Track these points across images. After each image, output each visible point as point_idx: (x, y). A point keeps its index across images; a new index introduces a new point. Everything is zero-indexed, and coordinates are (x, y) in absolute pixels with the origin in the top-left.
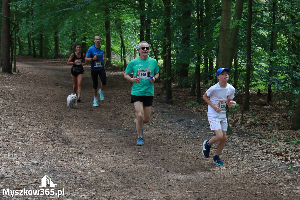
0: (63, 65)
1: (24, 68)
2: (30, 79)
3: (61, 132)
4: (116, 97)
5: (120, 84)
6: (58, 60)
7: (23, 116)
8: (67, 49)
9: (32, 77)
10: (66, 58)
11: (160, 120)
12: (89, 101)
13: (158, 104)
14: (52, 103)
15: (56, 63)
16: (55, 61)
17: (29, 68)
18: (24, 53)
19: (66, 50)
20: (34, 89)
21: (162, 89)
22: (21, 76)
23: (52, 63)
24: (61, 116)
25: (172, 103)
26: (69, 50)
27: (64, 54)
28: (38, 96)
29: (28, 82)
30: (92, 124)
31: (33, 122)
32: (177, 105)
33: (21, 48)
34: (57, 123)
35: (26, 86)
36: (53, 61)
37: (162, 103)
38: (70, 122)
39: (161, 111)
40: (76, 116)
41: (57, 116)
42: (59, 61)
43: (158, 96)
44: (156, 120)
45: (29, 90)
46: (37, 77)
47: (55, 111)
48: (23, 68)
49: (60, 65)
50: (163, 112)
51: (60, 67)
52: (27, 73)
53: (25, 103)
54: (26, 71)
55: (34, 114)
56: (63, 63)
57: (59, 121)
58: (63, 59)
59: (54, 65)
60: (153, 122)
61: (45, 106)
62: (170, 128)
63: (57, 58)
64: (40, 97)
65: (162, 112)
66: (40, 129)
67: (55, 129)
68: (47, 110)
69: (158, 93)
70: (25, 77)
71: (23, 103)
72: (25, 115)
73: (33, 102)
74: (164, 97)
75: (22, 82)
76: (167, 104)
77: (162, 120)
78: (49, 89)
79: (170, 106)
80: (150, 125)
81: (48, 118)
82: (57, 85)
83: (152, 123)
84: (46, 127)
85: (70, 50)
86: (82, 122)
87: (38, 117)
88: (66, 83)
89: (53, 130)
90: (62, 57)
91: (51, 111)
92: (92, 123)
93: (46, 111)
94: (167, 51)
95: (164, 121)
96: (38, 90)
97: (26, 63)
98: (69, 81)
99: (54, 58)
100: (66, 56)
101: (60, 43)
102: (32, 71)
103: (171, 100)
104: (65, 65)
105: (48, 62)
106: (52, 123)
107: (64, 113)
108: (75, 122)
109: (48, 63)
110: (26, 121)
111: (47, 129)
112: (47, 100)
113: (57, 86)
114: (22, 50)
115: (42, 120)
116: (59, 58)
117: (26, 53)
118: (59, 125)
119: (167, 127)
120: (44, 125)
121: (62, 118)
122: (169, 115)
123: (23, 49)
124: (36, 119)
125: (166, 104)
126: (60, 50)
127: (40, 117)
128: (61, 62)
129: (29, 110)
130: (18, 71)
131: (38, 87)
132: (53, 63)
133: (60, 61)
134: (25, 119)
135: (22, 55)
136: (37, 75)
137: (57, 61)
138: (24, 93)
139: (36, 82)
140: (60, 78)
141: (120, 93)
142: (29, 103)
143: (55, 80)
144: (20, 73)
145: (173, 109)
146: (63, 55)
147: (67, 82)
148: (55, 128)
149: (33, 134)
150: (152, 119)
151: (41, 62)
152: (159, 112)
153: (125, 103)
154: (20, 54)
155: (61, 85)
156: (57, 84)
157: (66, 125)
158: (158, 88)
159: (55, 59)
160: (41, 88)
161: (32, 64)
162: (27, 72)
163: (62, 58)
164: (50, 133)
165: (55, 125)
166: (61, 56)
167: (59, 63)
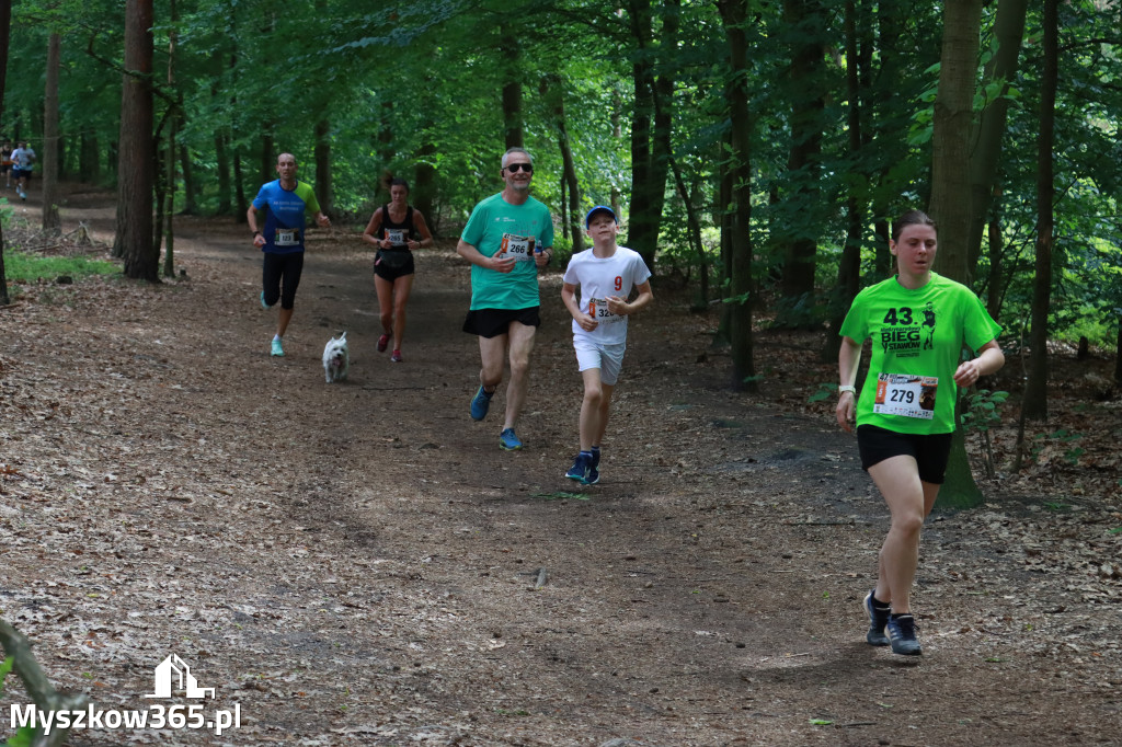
0: (345, 250)
1: (204, 262)
2: (225, 303)
3: (342, 499)
4: (542, 367)
5: (560, 320)
7: (202, 441)
8: (361, 189)
9: (234, 296)
10: (358, 224)
11: (710, 454)
12: (445, 385)
13: (700, 395)
14: (307, 391)
15: (319, 241)
16: (316, 236)
17: (223, 260)
18: (203, 206)
19: (358, 194)
20: (242, 341)
21: (716, 336)
22: (192, 290)
24: (340, 440)
25: (752, 389)
26: (369, 196)
27: (348, 209)
28: (255, 365)
29: (217, 314)
30: (455, 468)
31: (239, 461)
32: (771, 396)
33: (193, 187)
34: (325, 466)
35: (211, 327)
37: (715, 389)
38: (372, 463)
39: (712, 420)
40: (397, 440)
41: (326, 438)
42: (333, 235)
43: (702, 365)
44: (693, 452)
45: (223, 342)
46: (250, 295)
47: (317, 422)
48: (200, 261)
49: (336, 251)
50: (720, 425)
51: (336, 258)
52: (216, 281)
53: (209, 391)
54: (211, 274)
55: (242, 433)
57: (333, 458)
58: (348, 228)
59: (312, 252)
60: (683, 462)
61: (283, 402)
62: (746, 484)
64: (263, 368)
65: (715, 422)
66: (263, 489)
67: (319, 488)
68: (287, 418)
69: (701, 353)
70: (206, 294)
71: (201, 391)
72: (206, 435)
73: (238, 389)
74: (723, 367)
75: (198, 315)
76: (737, 395)
77: (715, 456)
78: (294, 340)
79: (748, 401)
80: (673, 471)
81: (293, 447)
82: (326, 326)
83: (680, 466)
84: (284, 482)
85: (374, 194)
86: (417, 462)
87: (257, 442)
88: (359, 315)
89: (310, 492)
90: (345, 219)
91: (305, 420)
92: (456, 464)
93: (287, 422)
94: (734, 197)
95: (724, 456)
96: (257, 343)
97: (209, 244)
98: (368, 309)
100: (357, 215)
101: (336, 169)
102: (233, 274)
103: (750, 378)
104: (354, 249)
106: (308, 464)
107: (352, 429)
108: (392, 464)
110: (213, 457)
111: (290, 487)
112: (288, 378)
113: (323, 329)
114: (197, 196)
115: (272, 453)
117: (212, 207)
118: (332, 472)
119: (734, 479)
120: (280, 471)
121: (345, 448)
122: (745, 433)
123: (199, 190)
124: (250, 450)
125: (730, 394)
126: (335, 194)
127: (265, 444)
128: (338, 237)
129: (221, 417)
130: (183, 273)
131: (256, 330)
133: (337, 233)
134: (208, 451)
135: (195, 215)
136: (251, 288)
137: (324, 237)
138: (203, 353)
139: (249, 314)
140: (337, 297)
141: (560, 355)
142: (221, 392)
143: (315, 306)
144: (188, 279)
145: (758, 411)
146: (346, 213)
147: (364, 313)
148: (319, 485)
149: (237, 506)
150: (680, 450)
152: (704, 424)
153: (576, 392)
154: (190, 210)
155: (340, 324)
156: (326, 319)
157: (360, 473)
158: (703, 333)
160: (265, 336)
161: (235, 248)
162: (216, 278)
163: (344, 223)
164: (302, 505)
165: (318, 471)
166: (339, 217)
167: (333, 241)
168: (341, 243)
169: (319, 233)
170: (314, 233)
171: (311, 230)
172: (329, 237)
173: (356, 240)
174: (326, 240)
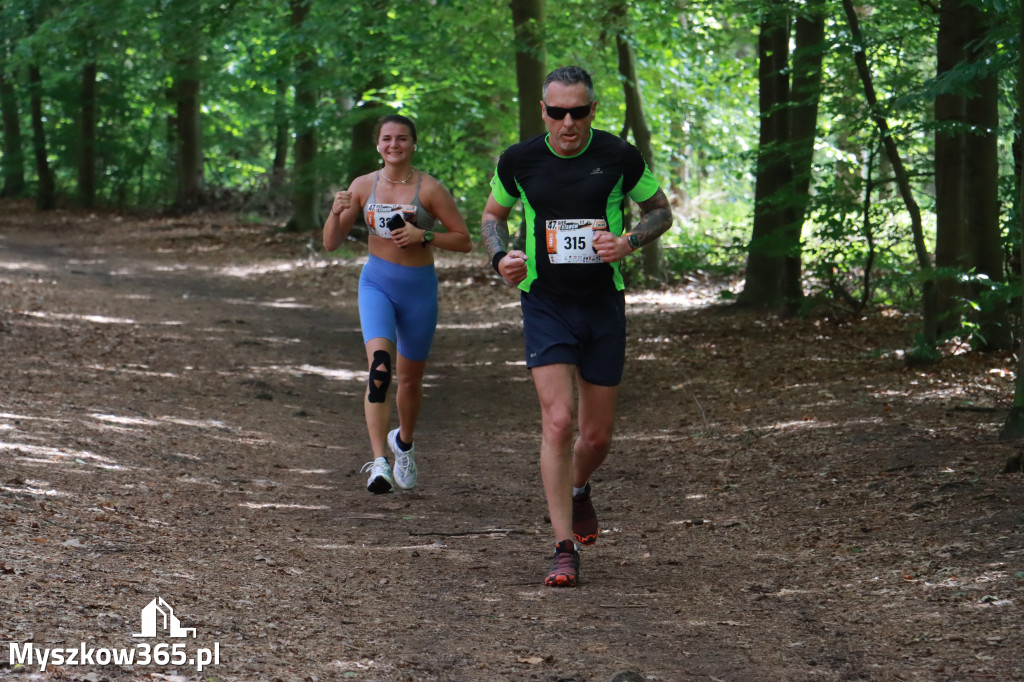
6: (196, 221)
10: (247, 211)
15: (190, 240)
16: (181, 232)
23: (167, 239)
36: (169, 228)
42: (208, 230)
49: (222, 260)
56: (238, 240)
58: (231, 218)
59: (182, 259)
63: (188, 211)
90: (226, 202)
99: (171, 212)
100: (248, 195)
105: (136, 235)
109: (143, 241)
116: (201, 211)
128: (218, 234)
132: (173, 240)
133: (216, 227)
137: (194, 232)
146: (227, 193)
151: (100, 239)
159: (177, 216)
161: (47, 253)
163: (224, 209)
166: (213, 197)
167: (212, 240)
168: (227, 244)
169: (185, 226)
170: (177, 226)
171: (170, 222)
172: (204, 231)
173: (252, 238)
174: (200, 239)
